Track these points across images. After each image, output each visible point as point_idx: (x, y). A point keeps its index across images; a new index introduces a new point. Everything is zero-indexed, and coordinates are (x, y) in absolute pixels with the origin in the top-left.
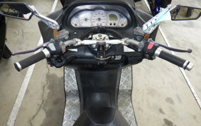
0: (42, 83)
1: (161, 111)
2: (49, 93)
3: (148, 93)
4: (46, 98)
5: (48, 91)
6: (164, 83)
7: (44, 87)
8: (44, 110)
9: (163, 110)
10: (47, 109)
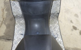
0: (1, 7)
1: (71, 22)
2: (7, 14)
3: (65, 12)
4: (5, 17)
5: (6, 12)
6: (74, 5)
7: (3, 10)
8: (5, 24)
9: (73, 21)
10: (6, 24)
